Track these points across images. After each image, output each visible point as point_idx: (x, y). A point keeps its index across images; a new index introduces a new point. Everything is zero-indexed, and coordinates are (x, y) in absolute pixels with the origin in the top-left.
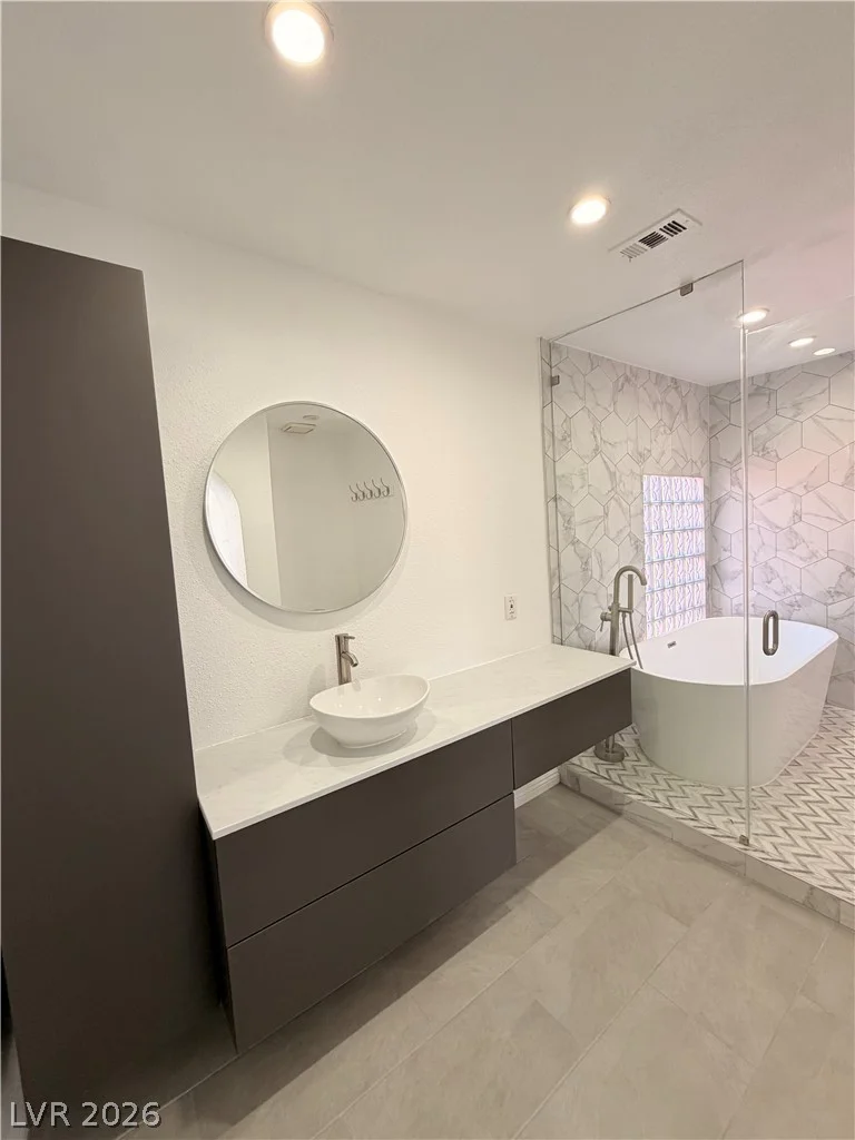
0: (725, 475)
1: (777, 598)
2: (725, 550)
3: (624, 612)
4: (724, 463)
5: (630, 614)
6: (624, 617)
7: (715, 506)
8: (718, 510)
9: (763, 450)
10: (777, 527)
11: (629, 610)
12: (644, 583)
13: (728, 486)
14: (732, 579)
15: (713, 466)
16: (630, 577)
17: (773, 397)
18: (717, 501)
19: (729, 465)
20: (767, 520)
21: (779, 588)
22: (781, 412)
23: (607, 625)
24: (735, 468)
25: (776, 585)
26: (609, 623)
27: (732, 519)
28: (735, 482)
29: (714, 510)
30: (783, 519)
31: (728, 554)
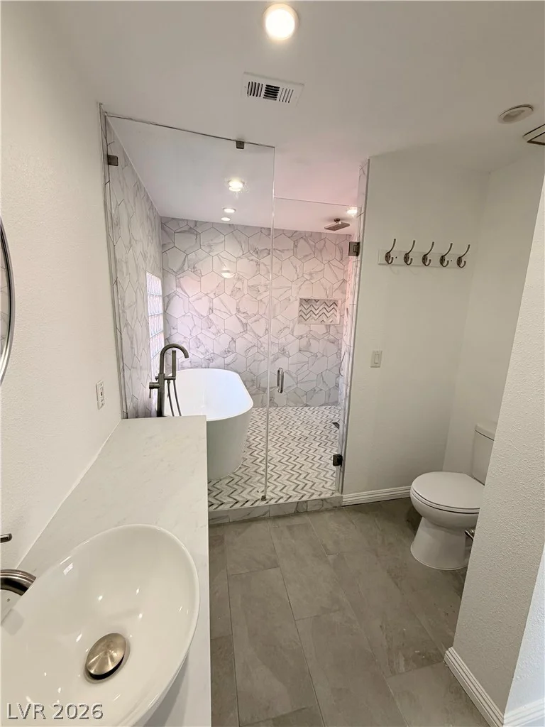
0: (172, 279)
1: (202, 356)
2: (174, 329)
3: (169, 380)
4: (172, 272)
5: (174, 380)
6: (169, 383)
9: (194, 268)
10: (202, 316)
11: (173, 378)
12: (186, 356)
13: (174, 288)
15: (164, 272)
16: (174, 352)
17: (198, 236)
18: (168, 296)
19: (174, 273)
20: (196, 311)
21: (203, 351)
22: (203, 247)
23: (155, 391)
24: (179, 276)
25: (202, 349)
26: (156, 390)
27: (177, 309)
28: (179, 285)
30: (204, 312)
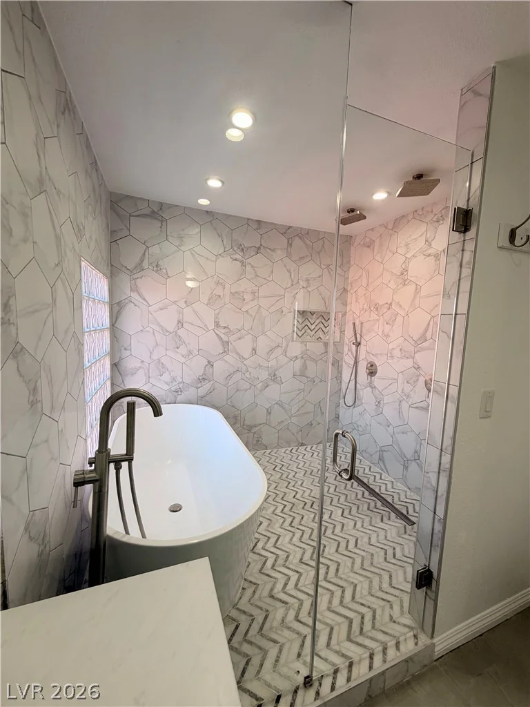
0: (125, 279)
2: (125, 349)
3: (118, 462)
4: (125, 270)
5: (130, 460)
6: (118, 470)
7: (116, 308)
8: (119, 313)
9: (157, 266)
10: (167, 331)
11: (129, 457)
13: (128, 292)
14: (132, 375)
15: (113, 269)
16: (131, 406)
17: (164, 223)
18: (118, 303)
19: (128, 272)
20: (159, 325)
21: (168, 380)
22: (170, 239)
23: (88, 490)
24: (135, 276)
25: (166, 377)
26: (90, 486)
27: (132, 321)
28: (135, 289)
29: (115, 311)
30: (171, 326)
31: (128, 353)
